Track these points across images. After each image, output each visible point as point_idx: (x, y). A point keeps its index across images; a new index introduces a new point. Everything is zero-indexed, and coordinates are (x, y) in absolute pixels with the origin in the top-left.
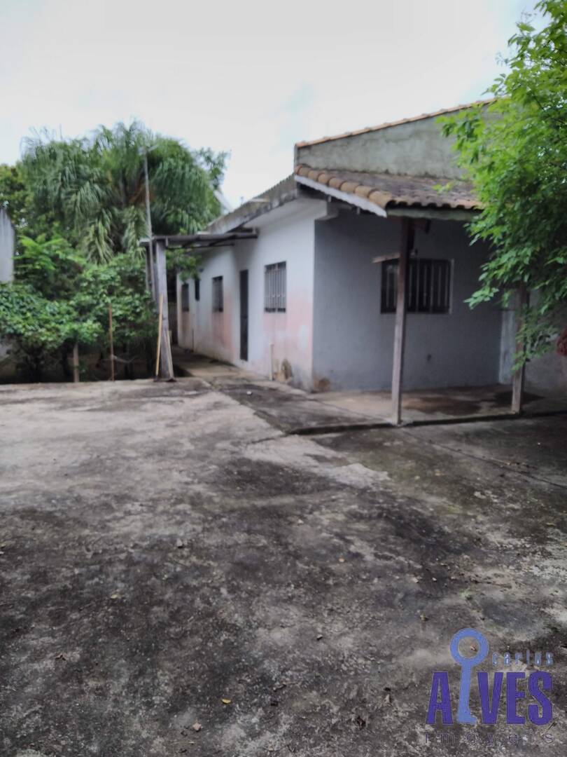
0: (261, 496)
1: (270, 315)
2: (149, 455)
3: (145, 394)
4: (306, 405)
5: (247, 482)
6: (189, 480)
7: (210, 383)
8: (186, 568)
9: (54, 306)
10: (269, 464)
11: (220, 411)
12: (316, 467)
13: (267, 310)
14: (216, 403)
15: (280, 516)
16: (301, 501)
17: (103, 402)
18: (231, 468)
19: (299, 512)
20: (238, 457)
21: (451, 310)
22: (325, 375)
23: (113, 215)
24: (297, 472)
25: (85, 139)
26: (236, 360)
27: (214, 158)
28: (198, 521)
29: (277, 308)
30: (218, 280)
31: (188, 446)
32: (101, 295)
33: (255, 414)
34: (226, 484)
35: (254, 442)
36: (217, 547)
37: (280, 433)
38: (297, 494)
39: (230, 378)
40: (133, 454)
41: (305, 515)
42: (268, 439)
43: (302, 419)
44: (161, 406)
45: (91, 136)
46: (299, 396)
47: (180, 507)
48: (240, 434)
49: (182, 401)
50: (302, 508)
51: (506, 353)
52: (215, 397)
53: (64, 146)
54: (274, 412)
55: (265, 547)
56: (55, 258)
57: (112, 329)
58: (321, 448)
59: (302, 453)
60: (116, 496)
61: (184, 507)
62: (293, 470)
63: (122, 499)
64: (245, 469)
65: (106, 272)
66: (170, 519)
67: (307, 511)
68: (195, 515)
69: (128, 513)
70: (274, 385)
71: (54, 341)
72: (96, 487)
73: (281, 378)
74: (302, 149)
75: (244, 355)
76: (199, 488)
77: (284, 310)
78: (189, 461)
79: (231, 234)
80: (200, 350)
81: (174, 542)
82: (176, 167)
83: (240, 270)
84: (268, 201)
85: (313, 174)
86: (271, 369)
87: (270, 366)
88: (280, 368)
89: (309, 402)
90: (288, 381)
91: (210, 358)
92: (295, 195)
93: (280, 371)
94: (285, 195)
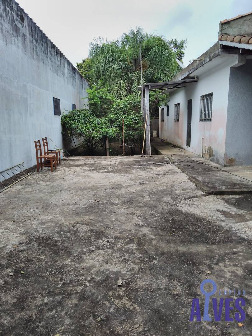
0: (183, 242)
1: (202, 123)
2: (125, 202)
3: (135, 164)
4: (220, 174)
5: (176, 229)
6: (142, 224)
7: (169, 158)
8: (117, 309)
9: (100, 120)
10: (193, 215)
11: (170, 176)
12: (223, 221)
13: (201, 120)
14: (169, 170)
15: (194, 264)
16: (211, 251)
17: (114, 167)
18: (168, 216)
19: (208, 262)
20: (174, 208)
22: (233, 157)
23: (128, 76)
24: (210, 224)
25: (117, 41)
26: (185, 146)
28: (138, 261)
29: (206, 118)
30: (178, 105)
31: (148, 198)
32: (120, 115)
33: (189, 179)
34: (163, 229)
35: (185, 199)
36: (144, 290)
37: (202, 193)
38: (208, 243)
39: (179, 155)
40: (116, 202)
41: (213, 266)
42: (194, 197)
43: (217, 184)
44: (140, 171)
45: (120, 40)
46: (216, 168)
47: (130, 246)
48: (178, 192)
49: (152, 169)
50: (211, 258)
52: (169, 167)
53: (108, 45)
54: (200, 178)
55: (179, 295)
56: (101, 98)
57: (124, 131)
58: (228, 206)
59: (214, 209)
60: (96, 232)
61: (132, 246)
62: (208, 222)
63: (99, 234)
64: (177, 218)
65: (122, 103)
66: (120, 257)
67: (215, 261)
68: (138, 255)
69: (98, 248)
70: (203, 160)
71: (98, 136)
72: (89, 224)
73: (207, 156)
75: (188, 144)
76: (146, 231)
77: (210, 120)
78: (145, 209)
80: (168, 139)
81: (116, 280)
82: (158, 50)
83: (189, 99)
84: (204, 59)
85: (230, 38)
86: (202, 151)
87: (202, 150)
88: (206, 151)
89: (222, 172)
90: (211, 158)
91: (172, 144)
92: (219, 53)
93: (207, 152)
94: (213, 54)
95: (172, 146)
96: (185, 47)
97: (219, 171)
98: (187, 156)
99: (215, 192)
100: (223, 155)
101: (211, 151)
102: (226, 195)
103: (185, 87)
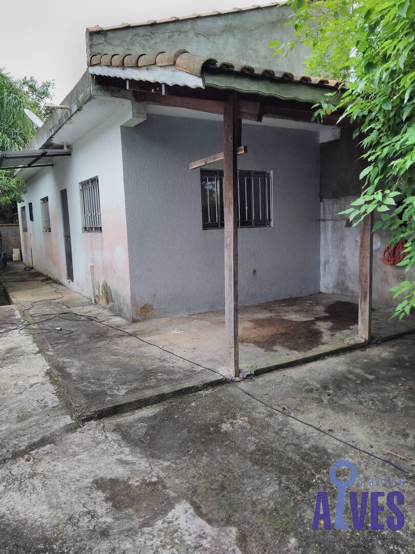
1: (88, 235)
7: (23, 313)
11: (4, 370)
13: (86, 229)
21: (272, 223)
22: (147, 301)
26: (65, 280)
27: (38, 85)
29: (93, 227)
30: (45, 200)
33: (47, 373)
37: (68, 420)
39: (50, 303)
43: (109, 381)
51: (326, 262)
54: (75, 368)
70: (94, 311)
73: (103, 302)
74: (95, 35)
75: (70, 275)
77: (100, 229)
79: (42, 151)
80: (38, 267)
83: (61, 190)
84: (68, 107)
85: (106, 59)
86: (92, 291)
87: (92, 289)
88: (101, 291)
89: (126, 340)
90: (109, 306)
91: (45, 276)
92: (92, 93)
93: (101, 293)
94: (81, 96)
95: (42, 281)
96: (51, 94)
97: (122, 336)
98: (64, 305)
99: (98, 411)
100: (128, 300)
101: (108, 291)
102: (127, 412)
103: (52, 165)
